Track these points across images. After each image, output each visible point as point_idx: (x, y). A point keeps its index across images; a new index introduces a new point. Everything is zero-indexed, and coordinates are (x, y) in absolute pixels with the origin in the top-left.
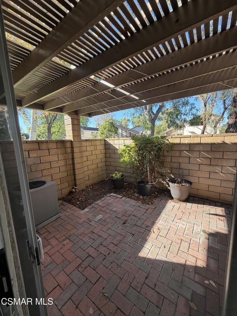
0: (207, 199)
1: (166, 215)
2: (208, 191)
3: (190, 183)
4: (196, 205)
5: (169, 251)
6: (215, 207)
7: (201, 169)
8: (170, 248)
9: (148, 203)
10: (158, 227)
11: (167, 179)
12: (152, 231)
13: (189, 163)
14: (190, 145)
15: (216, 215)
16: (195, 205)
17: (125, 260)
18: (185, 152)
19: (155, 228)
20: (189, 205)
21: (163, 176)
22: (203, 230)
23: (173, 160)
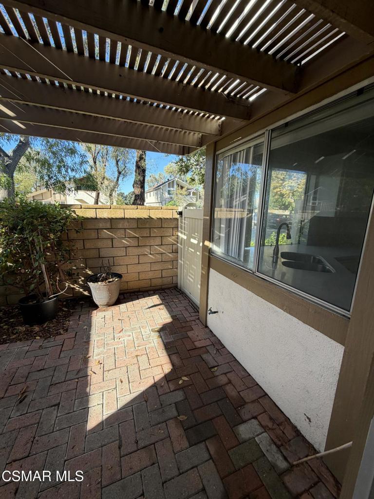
0: (139, 291)
1: (99, 336)
2: (139, 280)
3: (119, 276)
4: (131, 303)
5: (129, 383)
6: (150, 297)
7: (129, 254)
8: (128, 378)
9: (57, 333)
10: (98, 361)
11: (80, 278)
12: (90, 373)
13: (113, 247)
14: (111, 220)
15: (155, 306)
16: (129, 304)
17: (65, 461)
18: (105, 231)
19: (93, 365)
20: (123, 306)
21: (71, 276)
22: (152, 330)
23: (88, 246)
